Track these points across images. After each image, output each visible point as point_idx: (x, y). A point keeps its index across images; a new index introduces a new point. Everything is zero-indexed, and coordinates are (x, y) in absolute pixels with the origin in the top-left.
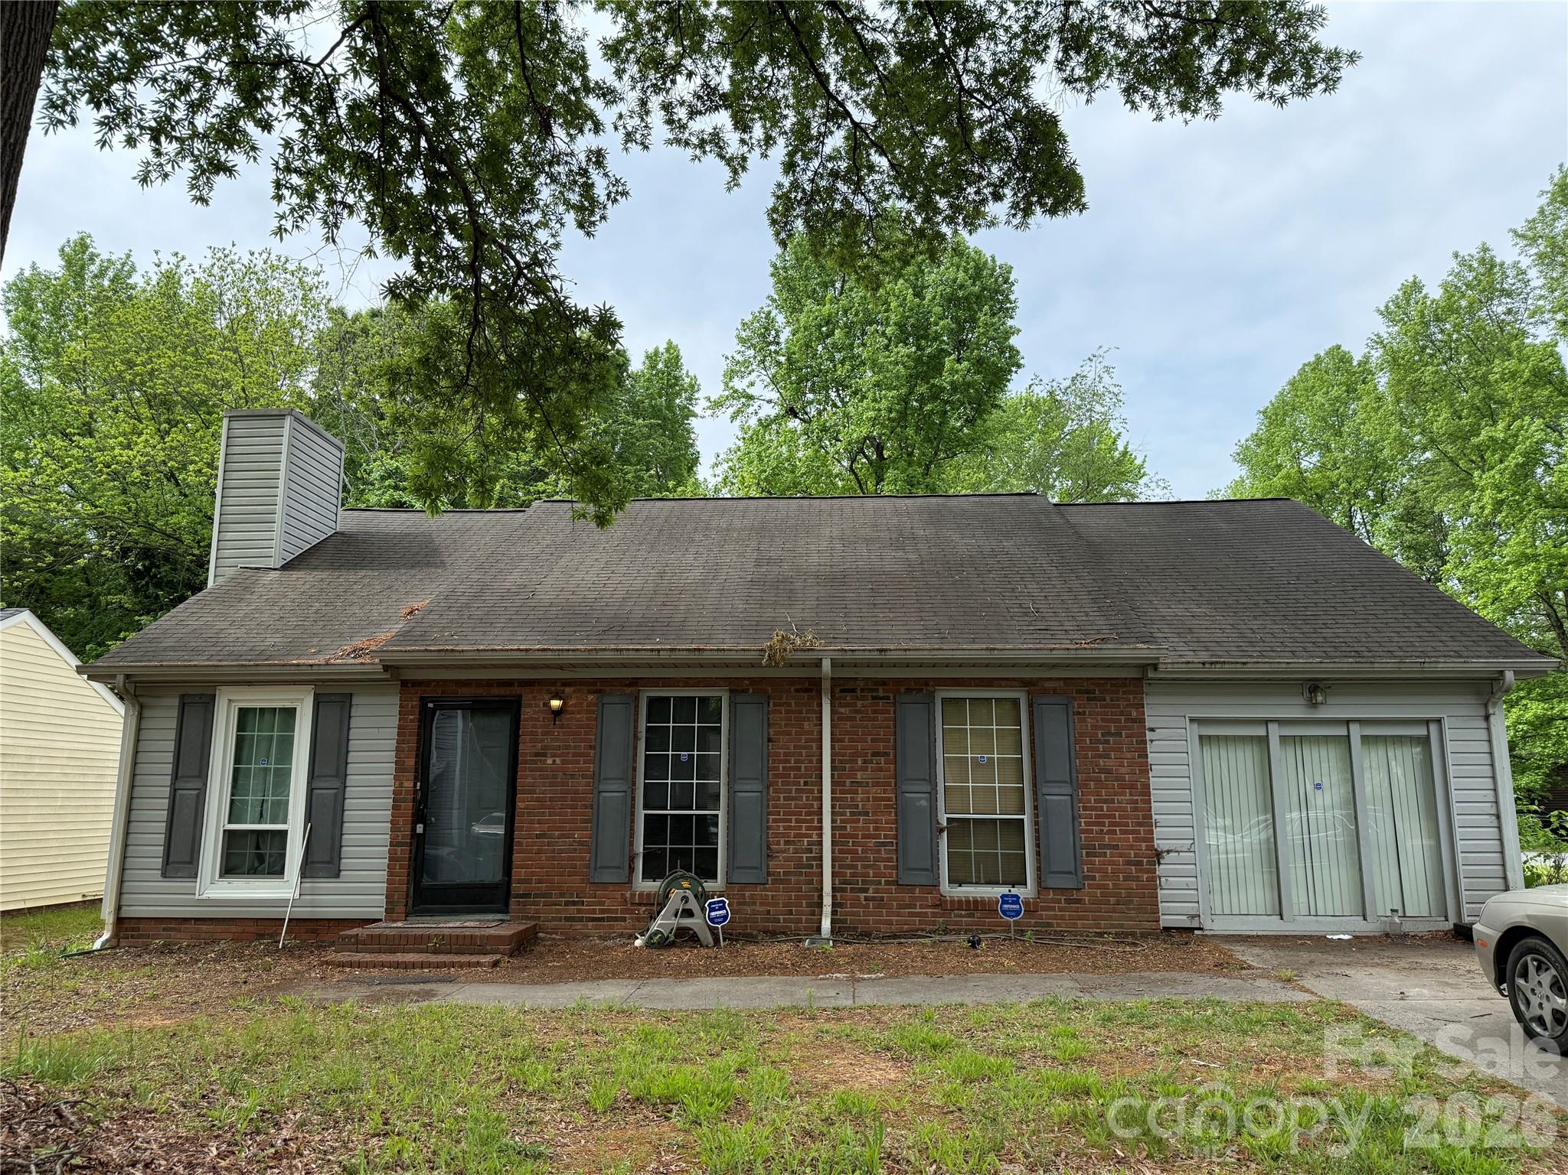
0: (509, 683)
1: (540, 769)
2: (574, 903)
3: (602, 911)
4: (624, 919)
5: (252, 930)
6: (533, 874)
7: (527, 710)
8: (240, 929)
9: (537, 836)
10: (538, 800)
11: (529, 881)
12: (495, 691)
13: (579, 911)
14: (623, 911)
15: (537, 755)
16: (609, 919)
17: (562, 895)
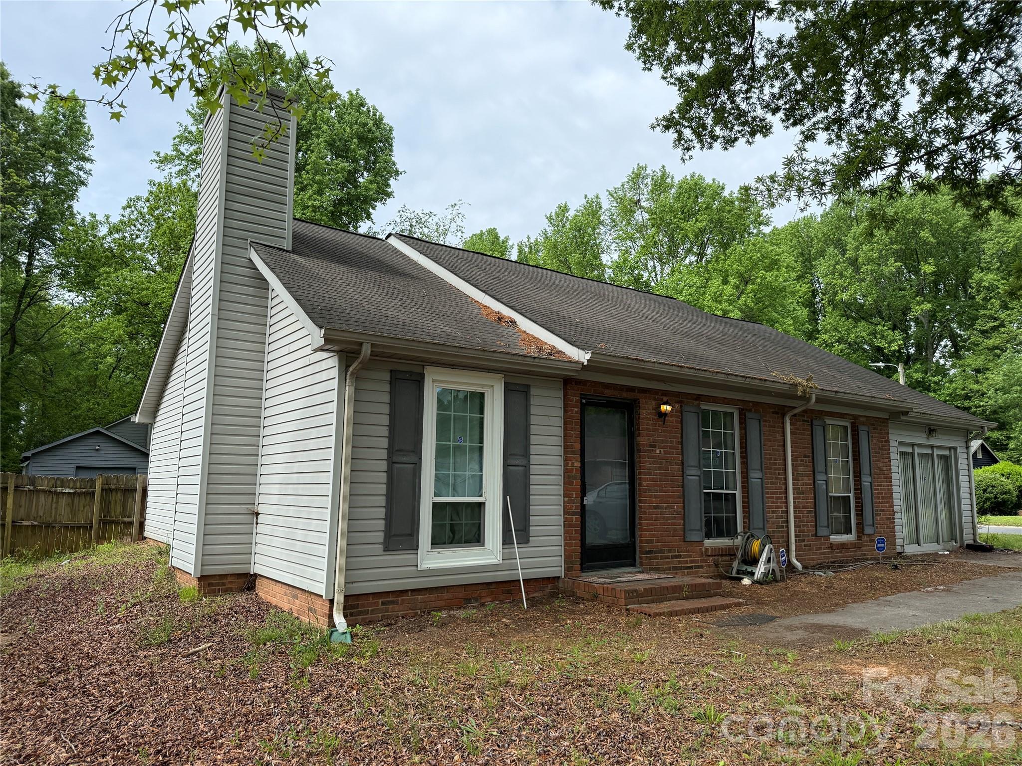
0: (631, 389)
1: (653, 457)
2: (676, 557)
3: (692, 562)
4: (702, 567)
5: (461, 595)
6: (654, 536)
7: (644, 411)
8: (450, 596)
9: (655, 508)
10: (653, 480)
11: (651, 541)
12: (625, 395)
13: (679, 562)
14: (702, 561)
15: (651, 446)
16: (696, 567)
17: (669, 551)
